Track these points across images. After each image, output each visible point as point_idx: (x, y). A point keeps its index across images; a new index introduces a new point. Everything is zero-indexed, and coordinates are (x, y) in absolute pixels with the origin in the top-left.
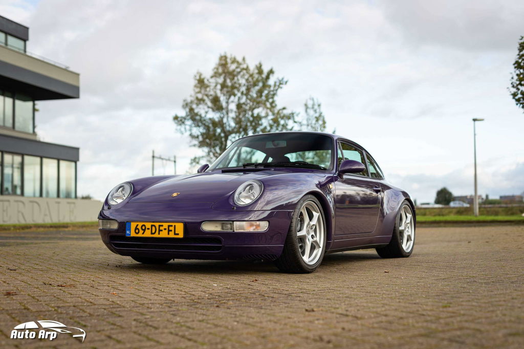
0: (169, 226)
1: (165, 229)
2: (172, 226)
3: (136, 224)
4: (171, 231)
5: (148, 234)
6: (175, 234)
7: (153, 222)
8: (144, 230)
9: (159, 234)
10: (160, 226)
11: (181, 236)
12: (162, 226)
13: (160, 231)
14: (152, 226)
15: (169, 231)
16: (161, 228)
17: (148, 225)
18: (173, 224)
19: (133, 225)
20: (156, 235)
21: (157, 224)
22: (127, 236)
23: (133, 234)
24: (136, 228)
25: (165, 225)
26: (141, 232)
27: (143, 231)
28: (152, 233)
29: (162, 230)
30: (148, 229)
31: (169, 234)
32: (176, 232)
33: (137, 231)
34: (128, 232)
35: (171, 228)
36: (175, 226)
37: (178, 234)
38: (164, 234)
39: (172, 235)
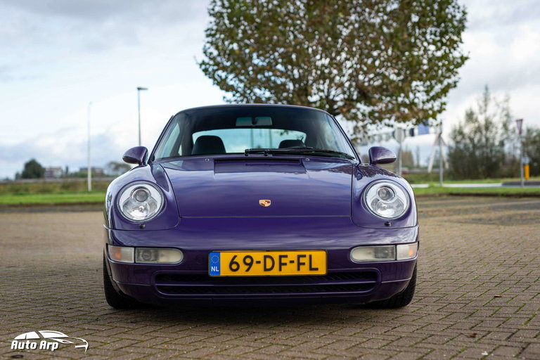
0: (299, 257)
1: (292, 262)
2: (304, 256)
3: (231, 255)
4: (304, 264)
5: (257, 271)
6: (311, 269)
7: (268, 251)
8: (250, 265)
9: (280, 270)
10: (281, 257)
11: (322, 271)
12: (286, 256)
13: (281, 264)
14: (265, 257)
15: (299, 264)
16: (284, 260)
17: (258, 256)
18: (307, 253)
19: (225, 258)
20: (275, 272)
21: (276, 255)
22: (211, 275)
23: (225, 271)
24: (232, 262)
25: (292, 255)
26: (243, 268)
27: (247, 267)
28: (266, 270)
29: (285, 264)
30: (258, 262)
31: (299, 269)
32: (313, 267)
33: (234, 267)
34: (213, 269)
35: (302, 260)
36: (310, 256)
37: (317, 269)
38: (289, 270)
39: (305, 271)
